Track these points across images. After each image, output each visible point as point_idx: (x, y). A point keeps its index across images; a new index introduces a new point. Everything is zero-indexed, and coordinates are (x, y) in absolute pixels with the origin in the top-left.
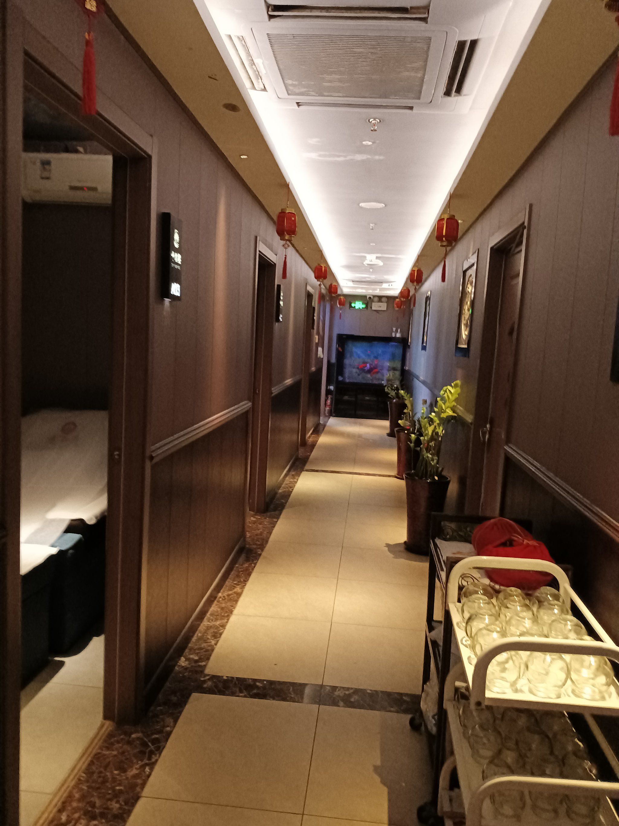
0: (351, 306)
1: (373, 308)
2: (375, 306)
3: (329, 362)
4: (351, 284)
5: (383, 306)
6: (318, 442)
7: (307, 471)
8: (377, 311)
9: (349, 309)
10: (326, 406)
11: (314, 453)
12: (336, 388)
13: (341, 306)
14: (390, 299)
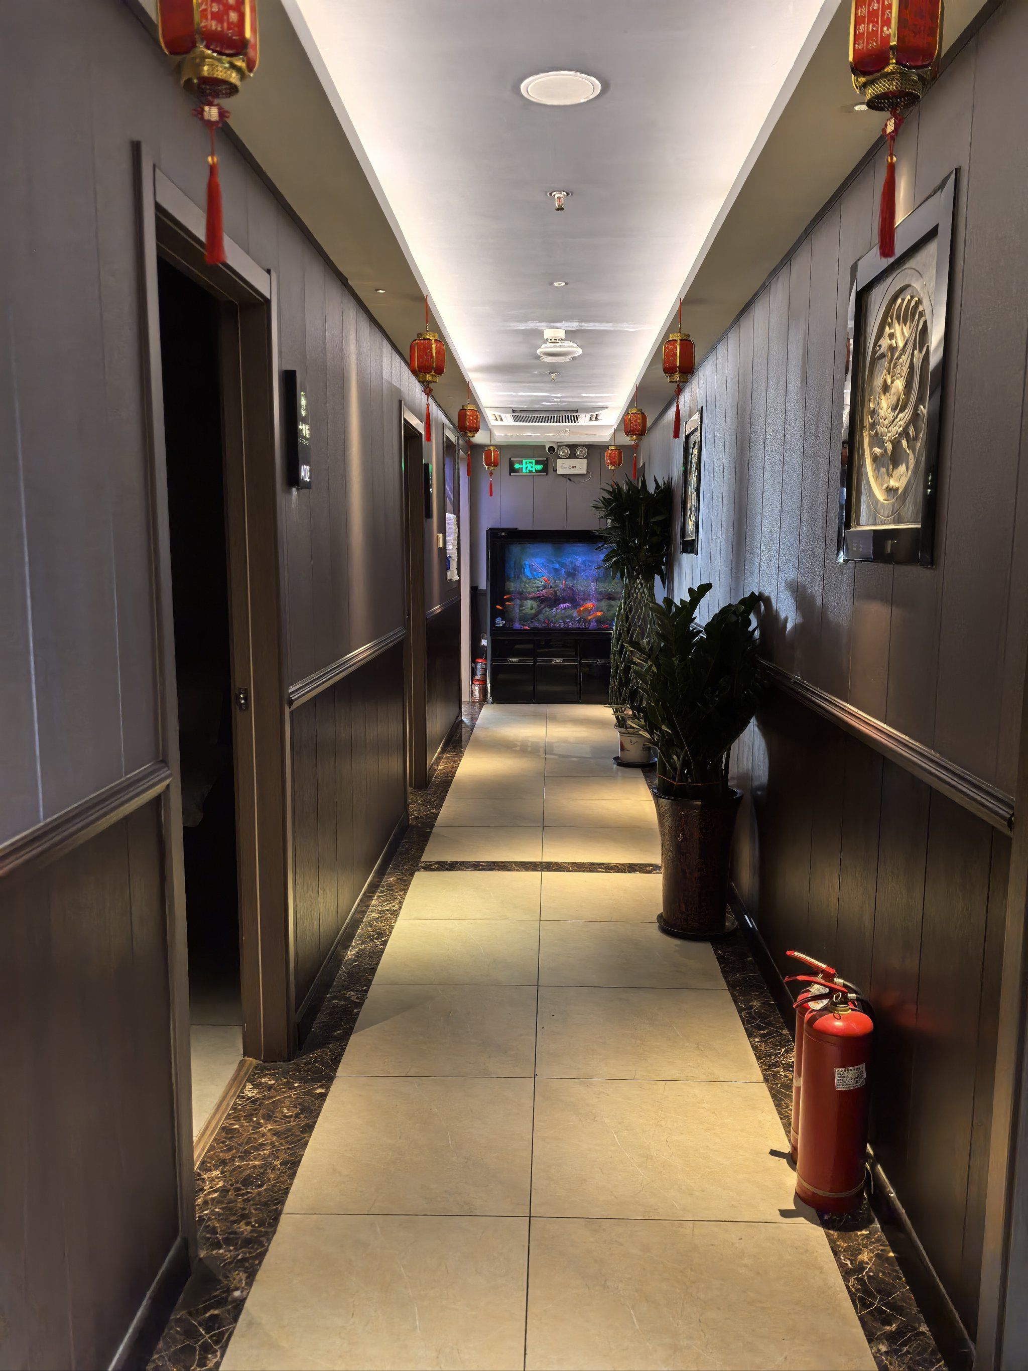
0: (512, 470)
1: (560, 471)
2: (562, 467)
3: (474, 590)
4: (508, 420)
5: (580, 466)
6: (456, 774)
7: (428, 868)
8: (568, 477)
9: (510, 475)
10: (474, 682)
11: (448, 809)
12: (494, 642)
13: (492, 468)
14: (593, 450)
